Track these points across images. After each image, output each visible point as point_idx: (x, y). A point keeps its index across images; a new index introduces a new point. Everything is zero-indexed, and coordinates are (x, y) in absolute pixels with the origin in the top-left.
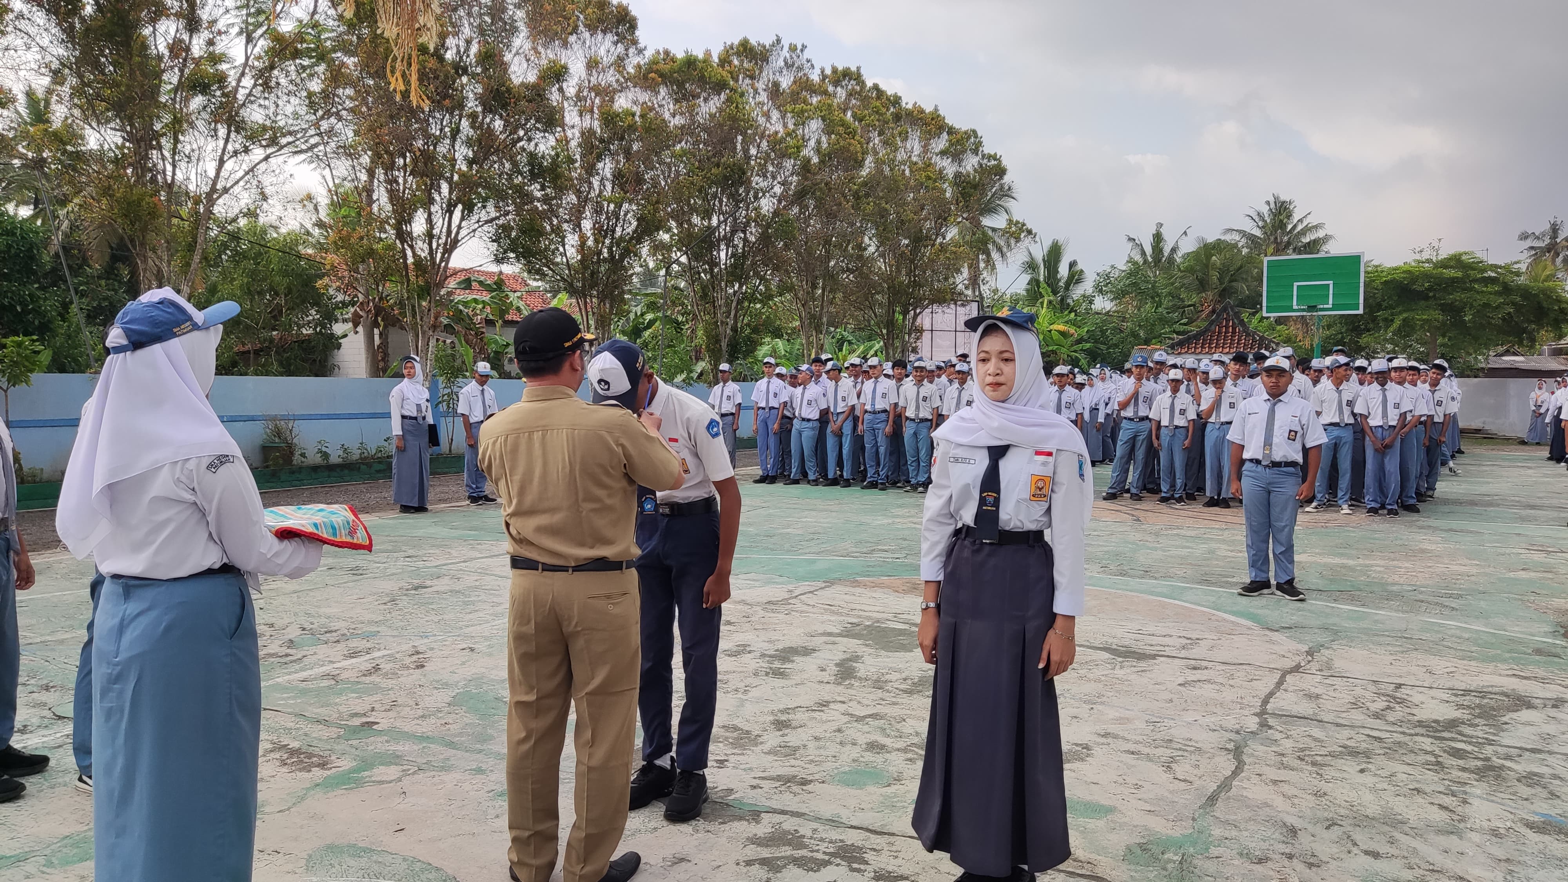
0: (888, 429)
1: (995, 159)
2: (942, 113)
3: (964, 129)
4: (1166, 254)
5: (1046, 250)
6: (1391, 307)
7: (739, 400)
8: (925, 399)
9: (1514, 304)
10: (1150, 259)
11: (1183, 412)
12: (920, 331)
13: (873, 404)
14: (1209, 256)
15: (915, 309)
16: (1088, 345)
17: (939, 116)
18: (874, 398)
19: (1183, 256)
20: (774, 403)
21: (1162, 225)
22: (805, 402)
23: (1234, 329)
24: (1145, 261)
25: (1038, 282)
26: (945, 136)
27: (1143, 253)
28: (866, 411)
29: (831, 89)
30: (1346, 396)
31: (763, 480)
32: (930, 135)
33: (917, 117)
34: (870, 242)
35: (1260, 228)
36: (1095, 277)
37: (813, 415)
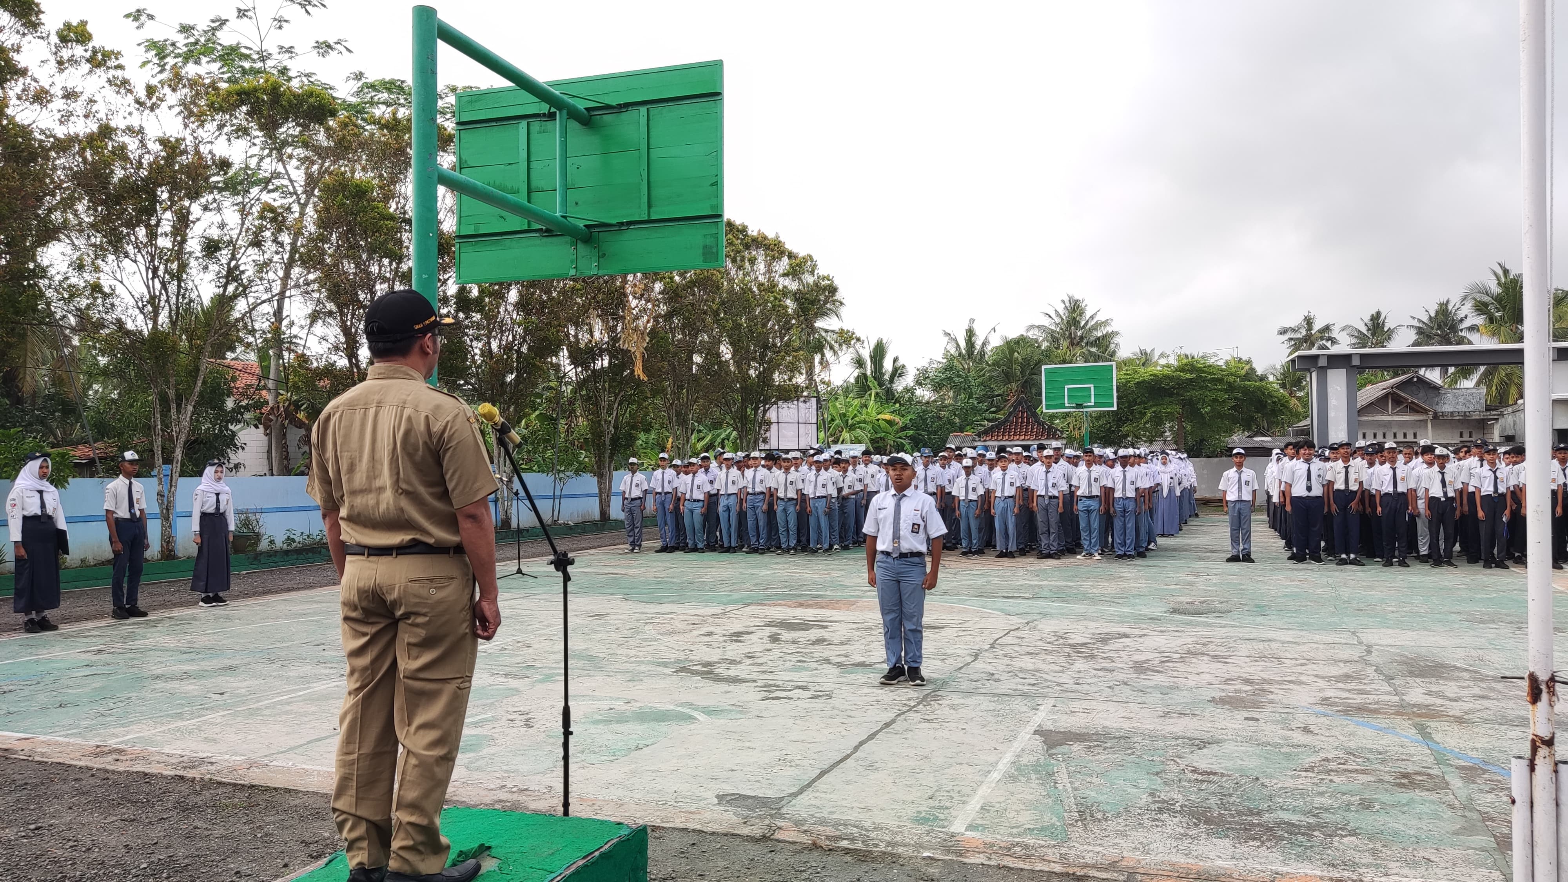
0: (765, 507)
1: (828, 280)
2: (782, 239)
3: (801, 255)
4: (978, 348)
5: (872, 349)
6: (1143, 403)
7: (645, 487)
8: (791, 483)
9: (1236, 398)
10: (964, 352)
11: (974, 490)
12: (769, 423)
13: (754, 488)
14: (1012, 352)
15: (764, 406)
16: (911, 432)
17: (780, 242)
18: (754, 483)
19: (992, 351)
20: (668, 489)
21: (974, 320)
22: (694, 487)
23: (1028, 420)
24: (960, 354)
25: (865, 375)
26: (785, 259)
27: (958, 346)
28: (748, 493)
30: (1093, 476)
31: (664, 549)
32: (774, 258)
33: (760, 242)
34: (726, 351)
35: (1057, 325)
36: (915, 372)
37: (701, 497)
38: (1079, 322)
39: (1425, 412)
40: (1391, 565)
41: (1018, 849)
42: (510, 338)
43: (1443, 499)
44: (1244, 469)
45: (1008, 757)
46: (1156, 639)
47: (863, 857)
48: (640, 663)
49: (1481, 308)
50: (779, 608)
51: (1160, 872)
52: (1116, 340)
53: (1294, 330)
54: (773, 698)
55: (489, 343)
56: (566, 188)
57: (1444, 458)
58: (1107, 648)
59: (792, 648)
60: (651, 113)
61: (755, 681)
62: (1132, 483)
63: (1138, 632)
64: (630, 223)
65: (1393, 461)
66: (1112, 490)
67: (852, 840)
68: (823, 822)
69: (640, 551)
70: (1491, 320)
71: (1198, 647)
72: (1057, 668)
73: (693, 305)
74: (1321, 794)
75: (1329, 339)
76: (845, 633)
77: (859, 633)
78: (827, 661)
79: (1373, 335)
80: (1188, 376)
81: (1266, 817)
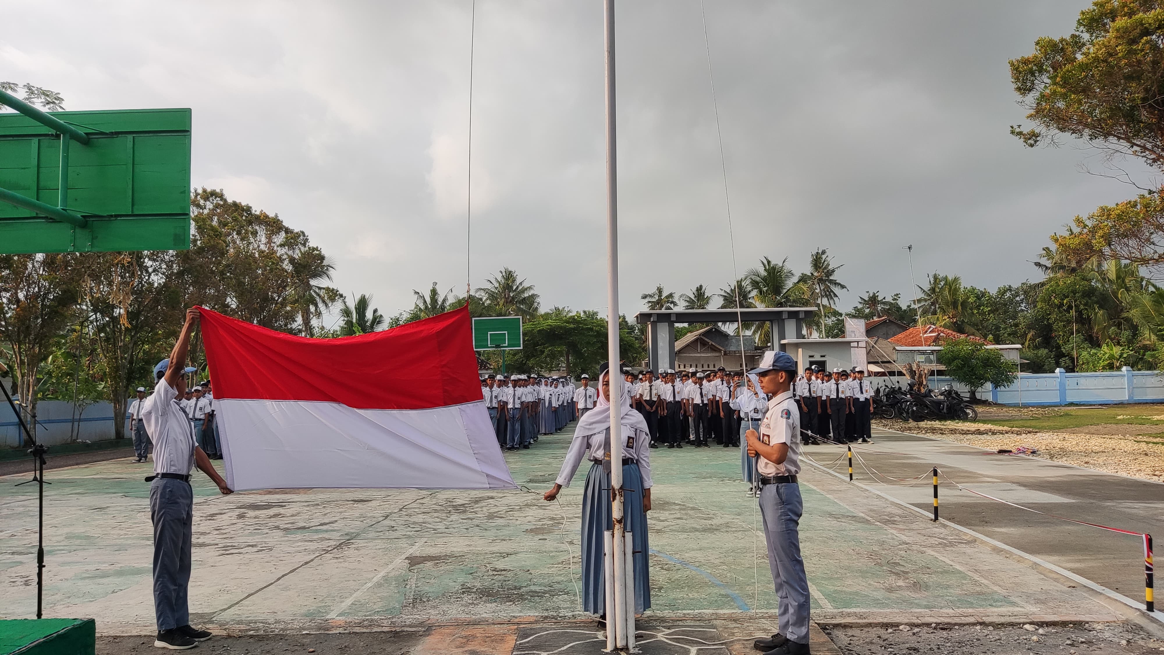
1: (317, 250)
2: (280, 218)
3: (296, 231)
4: (440, 303)
5: (357, 301)
6: (543, 344)
10: (430, 307)
17: (278, 220)
19: (449, 305)
21: (436, 283)
22: (198, 409)
24: (426, 307)
25: (352, 322)
26: (283, 234)
27: (425, 302)
29: (202, 202)
30: (494, 394)
32: (273, 233)
33: (264, 220)
34: (232, 302)
35: (496, 288)
36: (389, 320)
37: (202, 417)
38: (512, 287)
39: (720, 351)
40: (673, 447)
41: (366, 622)
42: (37, 289)
43: (701, 405)
44: (588, 388)
45: (382, 574)
46: (510, 498)
47: (260, 638)
48: (127, 539)
49: (755, 284)
50: (252, 496)
51: (448, 624)
52: (538, 300)
53: (651, 296)
54: (227, 554)
55: (16, 293)
56: (66, 188)
57: (701, 379)
58: (477, 506)
59: (253, 521)
60: (136, 140)
61: (217, 544)
62: (519, 398)
63: (501, 495)
64: (117, 216)
65: (673, 382)
66: (506, 403)
67: (258, 630)
68: (240, 622)
69: (146, 461)
70: (761, 292)
71: (534, 501)
72: (438, 520)
73: (201, 266)
74: (560, 575)
75: (672, 302)
76: (298, 509)
77: (308, 508)
78: (277, 528)
79: (698, 300)
80: (572, 326)
81: (523, 590)
